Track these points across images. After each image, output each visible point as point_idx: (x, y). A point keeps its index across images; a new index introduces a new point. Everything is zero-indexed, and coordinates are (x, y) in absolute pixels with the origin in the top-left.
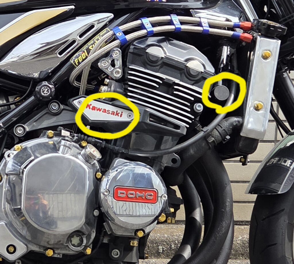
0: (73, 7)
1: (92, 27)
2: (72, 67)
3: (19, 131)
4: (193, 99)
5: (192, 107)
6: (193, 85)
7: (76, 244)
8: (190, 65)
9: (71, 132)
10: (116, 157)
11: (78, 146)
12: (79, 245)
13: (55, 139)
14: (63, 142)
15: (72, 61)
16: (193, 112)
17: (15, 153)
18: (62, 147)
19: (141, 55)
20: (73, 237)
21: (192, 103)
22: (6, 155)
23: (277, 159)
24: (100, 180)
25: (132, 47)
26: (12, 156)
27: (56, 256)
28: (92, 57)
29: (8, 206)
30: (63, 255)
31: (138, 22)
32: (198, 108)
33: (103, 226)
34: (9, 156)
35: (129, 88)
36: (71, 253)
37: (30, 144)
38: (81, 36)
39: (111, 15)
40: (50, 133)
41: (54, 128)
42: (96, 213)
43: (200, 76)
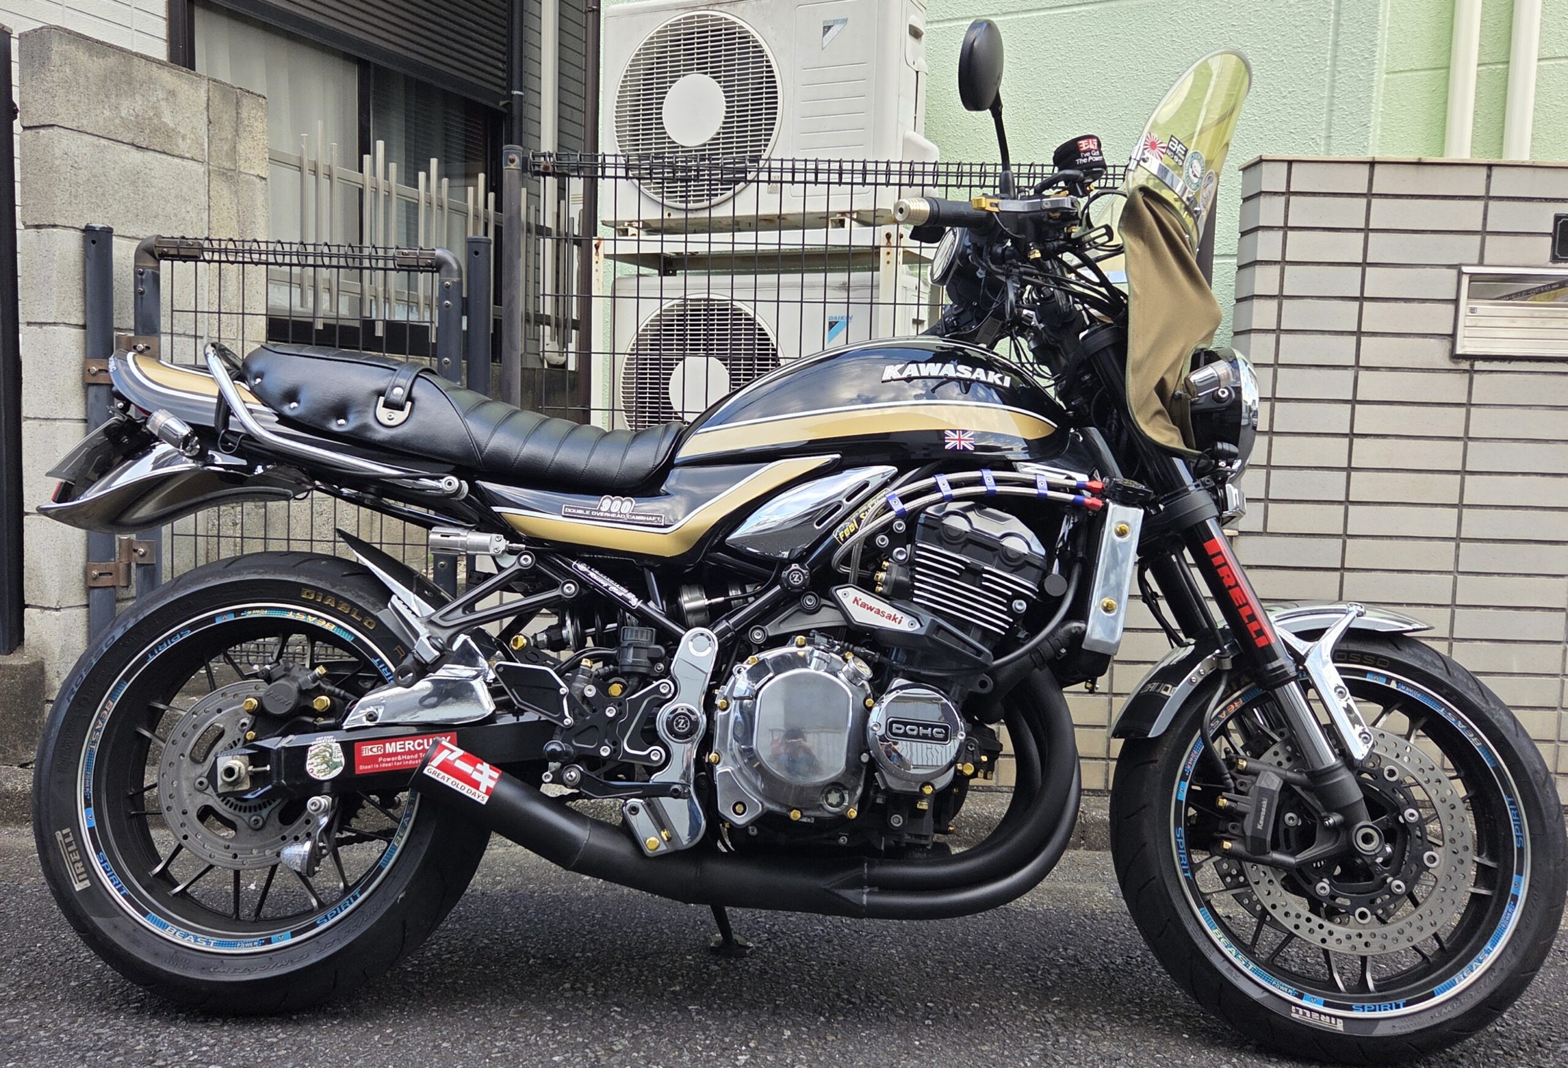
0: (838, 456)
1: (866, 485)
2: (835, 545)
3: (757, 636)
4: (1010, 593)
5: (1009, 605)
6: (1011, 572)
7: (834, 803)
8: (1008, 542)
9: (828, 638)
10: (897, 676)
11: (840, 659)
12: (838, 805)
13: (808, 648)
14: (817, 653)
15: (834, 535)
16: (1011, 612)
17: (749, 667)
18: (815, 660)
19: (936, 528)
20: (829, 792)
21: (1011, 600)
22: (735, 669)
23: (1155, 684)
24: (870, 709)
25: (923, 516)
26: (744, 672)
27: (804, 820)
28: (864, 531)
29: (735, 744)
30: (816, 818)
31: (931, 481)
32: (1019, 607)
33: (874, 778)
34: (739, 672)
35: (917, 576)
36: (827, 815)
37: (770, 655)
38: (849, 499)
39: (893, 470)
40: (800, 639)
41: (805, 633)
42: (865, 758)
43: (1022, 561)
